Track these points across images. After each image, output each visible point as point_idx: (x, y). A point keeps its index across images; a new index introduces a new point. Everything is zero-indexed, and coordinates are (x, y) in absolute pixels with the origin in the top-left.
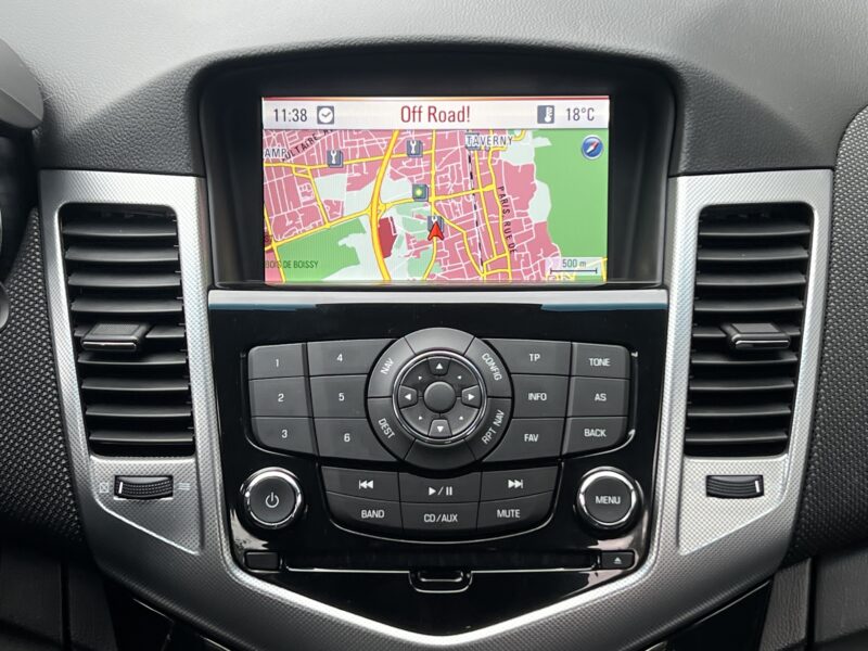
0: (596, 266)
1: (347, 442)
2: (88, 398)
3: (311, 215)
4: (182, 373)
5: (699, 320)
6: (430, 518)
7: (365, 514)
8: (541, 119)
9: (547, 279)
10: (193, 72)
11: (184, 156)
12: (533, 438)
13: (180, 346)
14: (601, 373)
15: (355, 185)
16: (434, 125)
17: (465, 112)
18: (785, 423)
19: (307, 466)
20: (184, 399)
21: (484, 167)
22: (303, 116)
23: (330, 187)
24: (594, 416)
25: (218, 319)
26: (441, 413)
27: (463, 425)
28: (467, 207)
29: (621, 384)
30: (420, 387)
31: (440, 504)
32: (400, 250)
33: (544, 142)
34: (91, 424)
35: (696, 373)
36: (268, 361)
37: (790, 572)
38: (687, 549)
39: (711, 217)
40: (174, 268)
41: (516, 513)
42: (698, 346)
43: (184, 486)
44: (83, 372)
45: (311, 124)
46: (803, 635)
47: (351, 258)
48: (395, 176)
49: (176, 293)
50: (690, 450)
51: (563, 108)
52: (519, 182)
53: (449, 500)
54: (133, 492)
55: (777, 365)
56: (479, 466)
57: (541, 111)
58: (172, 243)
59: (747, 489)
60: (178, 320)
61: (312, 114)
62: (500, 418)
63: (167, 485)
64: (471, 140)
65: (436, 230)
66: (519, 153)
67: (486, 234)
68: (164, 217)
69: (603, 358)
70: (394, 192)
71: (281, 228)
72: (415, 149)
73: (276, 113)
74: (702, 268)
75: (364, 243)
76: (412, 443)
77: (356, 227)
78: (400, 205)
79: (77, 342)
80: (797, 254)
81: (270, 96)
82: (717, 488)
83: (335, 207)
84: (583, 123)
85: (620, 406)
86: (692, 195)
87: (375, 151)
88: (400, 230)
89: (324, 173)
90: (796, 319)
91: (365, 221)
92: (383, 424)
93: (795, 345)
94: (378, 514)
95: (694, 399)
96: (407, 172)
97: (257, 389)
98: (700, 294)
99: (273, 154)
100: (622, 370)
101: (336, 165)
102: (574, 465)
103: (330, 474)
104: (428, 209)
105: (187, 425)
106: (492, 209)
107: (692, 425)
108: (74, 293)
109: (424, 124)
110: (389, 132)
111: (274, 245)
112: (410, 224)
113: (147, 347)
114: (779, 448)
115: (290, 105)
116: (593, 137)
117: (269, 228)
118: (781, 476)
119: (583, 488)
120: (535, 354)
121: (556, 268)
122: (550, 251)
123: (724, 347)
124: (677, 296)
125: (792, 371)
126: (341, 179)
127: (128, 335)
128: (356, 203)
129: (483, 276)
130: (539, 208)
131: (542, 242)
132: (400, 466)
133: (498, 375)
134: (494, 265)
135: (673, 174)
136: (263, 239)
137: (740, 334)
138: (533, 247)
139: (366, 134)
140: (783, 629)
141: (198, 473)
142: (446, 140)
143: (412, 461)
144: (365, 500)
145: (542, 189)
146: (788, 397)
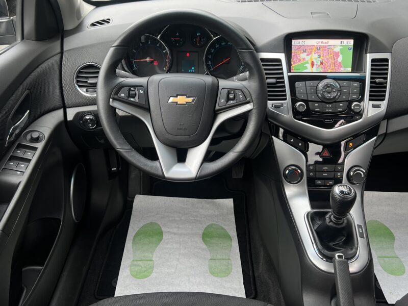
0: (350, 69)
1: (313, 98)
3: (300, 60)
4: (284, 87)
5: (372, 78)
6: (327, 110)
7: (316, 110)
8: (341, 43)
9: (341, 71)
10: (284, 36)
11: (283, 50)
12: (344, 97)
13: (283, 82)
14: (355, 86)
15: (308, 55)
16: (322, 44)
18: (384, 96)
19: (306, 101)
20: (285, 91)
21: (331, 52)
22: (299, 43)
23: (303, 55)
24: (354, 94)
25: (290, 77)
26: (329, 93)
27: (333, 95)
28: (327, 59)
29: (359, 89)
30: (326, 89)
31: (329, 108)
32: (315, 67)
33: (341, 47)
34: (268, 96)
35: (371, 87)
36: (299, 84)
37: (384, 121)
38: (369, 115)
39: (373, 60)
40: (282, 69)
41: (341, 110)
42: (371, 83)
43: (285, 105)
45: (301, 44)
46: (385, 132)
47: (306, 68)
48: (315, 54)
49: (282, 73)
50: (370, 100)
51: (345, 42)
52: (337, 54)
53: (330, 107)
54: (277, 107)
55: (383, 86)
56: (335, 102)
57: (341, 42)
58: (281, 65)
59: (378, 106)
60: (283, 78)
61: (301, 42)
62: (339, 94)
63: (282, 104)
64: (329, 47)
65: (322, 63)
66: (337, 49)
67: (330, 64)
68: (279, 60)
69: (355, 84)
70: (314, 56)
71: (294, 63)
72: (319, 48)
73: (294, 42)
74: (372, 69)
75: (309, 66)
76: (324, 97)
77: (307, 63)
78: (316, 59)
80: (386, 67)
81: (294, 39)
82: (374, 106)
83: (304, 59)
84: (349, 44)
85: (358, 92)
86: (369, 57)
87: (312, 49)
88: (315, 63)
89: (303, 53)
90: (386, 78)
91: (309, 62)
92: (319, 95)
93: (386, 83)
94: (318, 110)
95: (371, 91)
96: (317, 53)
97: (297, 89)
98: (372, 74)
99: (294, 50)
100: (359, 86)
101: (305, 51)
102: (351, 102)
103: (310, 103)
104: (320, 59)
105: (285, 95)
106: (332, 59)
107: (370, 96)
109: (321, 44)
110: (314, 46)
111: (293, 66)
112: (317, 62)
113: (277, 83)
114: (383, 100)
115: (297, 41)
116: (350, 47)
117: (292, 63)
118: (384, 104)
119: (353, 105)
120: (345, 83)
121: (342, 70)
122: (342, 67)
123: (375, 83)
124: (367, 74)
125: (386, 87)
126: (305, 54)
127: (273, 81)
128: (308, 58)
129: (329, 71)
130: (340, 59)
131: (340, 65)
132: (322, 102)
133: (339, 87)
134: (331, 69)
135: (366, 53)
136: (291, 65)
137: (377, 80)
138: (339, 66)
139: (310, 46)
140: (382, 131)
141: (288, 102)
142: (324, 47)
143: (324, 101)
144: (317, 107)
145: (341, 56)
146: (385, 91)
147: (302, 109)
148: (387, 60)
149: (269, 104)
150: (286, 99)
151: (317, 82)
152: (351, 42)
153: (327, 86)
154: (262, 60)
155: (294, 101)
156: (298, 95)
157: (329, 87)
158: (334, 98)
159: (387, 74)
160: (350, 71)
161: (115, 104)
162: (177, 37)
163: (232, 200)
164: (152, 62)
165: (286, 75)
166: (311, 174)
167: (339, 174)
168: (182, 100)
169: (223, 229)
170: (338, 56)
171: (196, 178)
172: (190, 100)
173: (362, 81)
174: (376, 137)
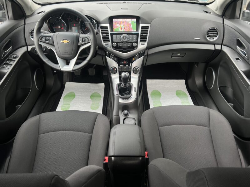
0: (135, 30)
1: (119, 41)
2: (103, 39)
3: (116, 27)
4: (109, 37)
5: (141, 34)
10: (109, 17)
11: (108, 22)
12: (130, 41)
13: (108, 35)
15: (119, 25)
17: (126, 20)
18: (146, 40)
19: (117, 43)
20: (109, 39)
21: (128, 24)
23: (118, 25)
24: (134, 40)
26: (125, 39)
27: (126, 40)
28: (127, 26)
29: (136, 38)
31: (125, 45)
32: (122, 29)
33: (132, 22)
34: (103, 41)
35: (141, 37)
36: (114, 36)
37: (146, 50)
38: (140, 48)
39: (142, 27)
40: (108, 30)
41: (129, 46)
42: (141, 35)
43: (109, 44)
44: (103, 37)
45: (116, 21)
49: (108, 32)
50: (140, 42)
51: (133, 20)
52: (130, 25)
54: (106, 45)
55: (146, 37)
56: (127, 43)
58: (108, 29)
59: (144, 44)
60: (108, 34)
62: (128, 40)
63: (108, 44)
64: (127, 22)
65: (125, 28)
66: (130, 23)
67: (128, 28)
68: (107, 27)
69: (135, 36)
70: (122, 25)
72: (123, 22)
73: (114, 20)
74: (141, 30)
75: (120, 29)
76: (123, 41)
77: (119, 28)
79: (102, 36)
80: (148, 29)
82: (142, 44)
83: (118, 27)
86: (141, 25)
87: (121, 22)
88: (122, 28)
90: (147, 34)
92: (121, 40)
93: (147, 35)
95: (140, 39)
97: (113, 38)
98: (141, 32)
99: (114, 23)
101: (118, 24)
102: (133, 43)
103: (118, 43)
105: (109, 40)
107: (140, 40)
108: (102, 32)
109: (124, 21)
113: (106, 36)
114: (146, 42)
115: (115, 19)
116: (135, 22)
118: (146, 44)
120: (131, 36)
123: (143, 35)
124: (140, 32)
125: (147, 37)
127: (105, 35)
128: (119, 26)
130: (131, 27)
131: (132, 29)
132: (122, 43)
133: (128, 37)
136: (113, 29)
137: (144, 35)
140: (146, 54)
141: (110, 43)
142: (125, 22)
143: (123, 42)
144: (120, 45)
145: (132, 25)
146: (146, 39)
147: (115, 46)
148: (148, 27)
149: (104, 44)
150: (109, 42)
151: (120, 35)
152: (135, 20)
153: (124, 37)
154: (101, 27)
155: (112, 42)
158: (126, 41)
159: (148, 32)
161: (41, 43)
162: (69, 18)
163: (104, 84)
164: (61, 28)
165: (109, 32)
166: (120, 70)
167: (130, 70)
168: (65, 41)
169: (99, 94)
170: (131, 26)
171: (72, 71)
172: (68, 41)
173: (137, 34)
174: (143, 56)
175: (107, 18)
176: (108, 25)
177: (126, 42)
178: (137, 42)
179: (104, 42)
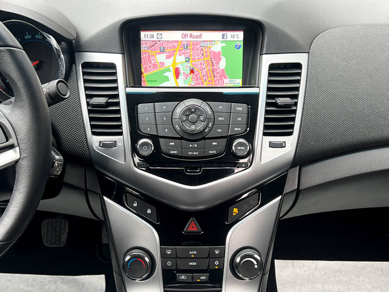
0: (239, 82)
1: (167, 132)
2: (91, 119)
3: (155, 66)
4: (118, 112)
5: (268, 97)
6: (190, 153)
7: (172, 152)
8: (223, 38)
9: (224, 86)
10: (121, 23)
11: (118, 48)
12: (220, 130)
13: (118, 104)
14: (239, 112)
15: (168, 57)
16: (192, 39)
17: (201, 35)
18: (292, 127)
19: (155, 138)
20: (119, 119)
21: (206, 52)
22: (153, 36)
23: (161, 58)
24: (238, 124)
25: (129, 96)
26: (193, 123)
27: (199, 127)
28: (201, 64)
29: (246, 115)
30: (187, 116)
31: (193, 149)
32: (181, 77)
33: (224, 45)
34: (92, 127)
35: (267, 112)
36: (142, 108)
37: (293, 169)
38: (263, 162)
39: (272, 67)
40: (115, 81)
41: (215, 152)
42: (268, 104)
43: (119, 144)
44: (90, 112)
45: (155, 39)
46: (296, 187)
47: (167, 79)
48: (180, 55)
49: (116, 89)
50: (265, 134)
51: (229, 34)
52: (217, 56)
53: (196, 148)
54: (104, 145)
55: (290, 110)
56: (204, 138)
57: (223, 35)
58: (115, 74)
59: (281, 145)
60: (117, 96)
61: (155, 36)
62: (210, 124)
63: (114, 144)
64: (202, 44)
65: (192, 71)
66: (217, 48)
67: (206, 72)
68: (112, 66)
69: (241, 108)
70: (180, 59)
71: (146, 70)
72: (185, 47)
73: (145, 35)
74: (270, 82)
75: (171, 75)
76: (185, 132)
77: (168, 70)
78: (181, 63)
79: (88, 103)
80: (297, 78)
81: (143, 30)
82: (272, 145)
83: (162, 64)
84: (236, 39)
85: (245, 122)
86: (267, 60)
87: (174, 47)
88: (182, 71)
89: (159, 53)
90: (296, 97)
91: (171, 68)
92: (177, 126)
93: (296, 104)
94: (175, 152)
95: (266, 120)
96: (184, 53)
97: (140, 116)
98: (269, 89)
99: (143, 47)
100: (246, 112)
101: (162, 51)
102: (231, 139)
103: (161, 140)
104: (190, 65)
105: (120, 127)
106: (208, 65)
107: (266, 127)
108: (86, 89)
109: (189, 39)
110: (178, 41)
111: (144, 75)
112: (184, 69)
113: (108, 104)
114: (290, 134)
115: (149, 33)
116: (239, 43)
117: (143, 70)
118: (291, 143)
119: (234, 145)
120: (221, 106)
121: (227, 82)
122: (225, 77)
123: (275, 105)
124: (262, 90)
125: (295, 112)
126: (164, 56)
127: (102, 100)
128: (169, 63)
129: (205, 85)
130: (222, 64)
131: (223, 75)
132: (182, 138)
133: (210, 112)
134: (209, 81)
135: (261, 54)
136: (141, 73)
137: (280, 101)
138: (221, 76)
139: (171, 42)
140: (291, 185)
141: (123, 140)
142: (195, 44)
143: (185, 137)
144: (172, 148)
145: (223, 59)
146: (293, 119)
147: (146, 152)
148: (298, 66)
149: (95, 141)
150: (121, 134)
152: (239, 36)
153: (189, 111)
154: (86, 65)
155: (135, 135)
156: (141, 127)
157: (192, 113)
158: (202, 132)
159: (297, 89)
160: (241, 84)
166: (169, 263)
167: (217, 263)
170: (219, 60)
173: (252, 101)
174: (279, 198)
175: (112, 27)
176: (117, 59)
177: (200, 137)
178: (250, 136)
179: (94, 133)
